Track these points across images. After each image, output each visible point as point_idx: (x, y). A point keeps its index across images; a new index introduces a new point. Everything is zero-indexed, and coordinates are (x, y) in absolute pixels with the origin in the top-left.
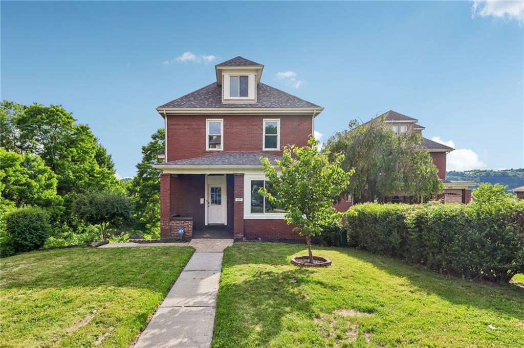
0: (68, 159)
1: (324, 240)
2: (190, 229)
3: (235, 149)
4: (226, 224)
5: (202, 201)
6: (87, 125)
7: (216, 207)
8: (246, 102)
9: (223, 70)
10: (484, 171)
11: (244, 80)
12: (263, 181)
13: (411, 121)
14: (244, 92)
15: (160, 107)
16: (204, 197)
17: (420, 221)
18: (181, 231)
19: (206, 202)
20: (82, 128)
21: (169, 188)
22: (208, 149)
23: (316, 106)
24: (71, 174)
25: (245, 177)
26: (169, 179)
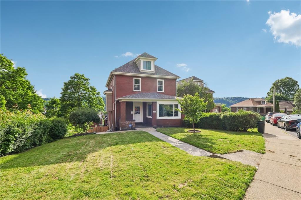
0: (3, 87)
1: (187, 125)
2: (134, 124)
3: (146, 91)
4: (142, 122)
5: (132, 113)
6: (24, 68)
7: (137, 115)
8: (151, 72)
9: (141, 58)
10: (216, 98)
11: (149, 63)
12: (163, 105)
13: (201, 81)
14: (149, 68)
15: (113, 71)
16: (133, 111)
17: (225, 117)
18: (130, 125)
19: (134, 113)
20: (20, 69)
21: (125, 107)
22: (134, 91)
23: (177, 76)
24: (11, 97)
25: (157, 103)
26: (125, 104)
